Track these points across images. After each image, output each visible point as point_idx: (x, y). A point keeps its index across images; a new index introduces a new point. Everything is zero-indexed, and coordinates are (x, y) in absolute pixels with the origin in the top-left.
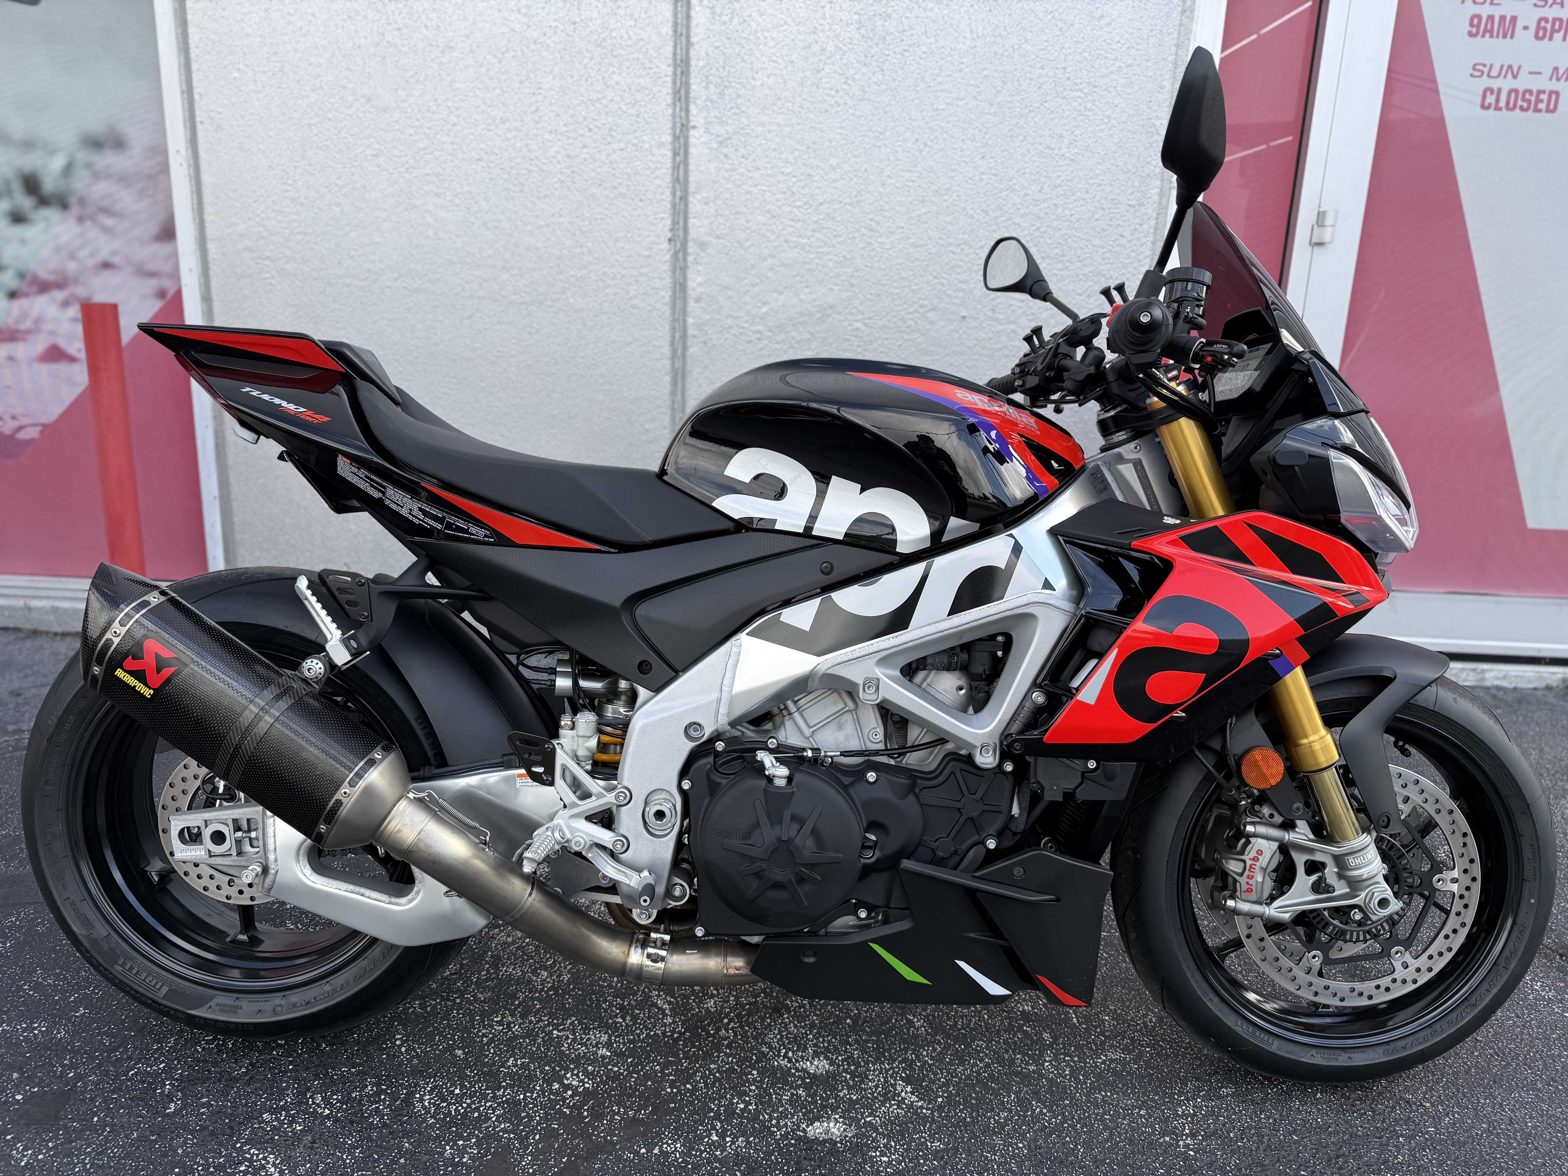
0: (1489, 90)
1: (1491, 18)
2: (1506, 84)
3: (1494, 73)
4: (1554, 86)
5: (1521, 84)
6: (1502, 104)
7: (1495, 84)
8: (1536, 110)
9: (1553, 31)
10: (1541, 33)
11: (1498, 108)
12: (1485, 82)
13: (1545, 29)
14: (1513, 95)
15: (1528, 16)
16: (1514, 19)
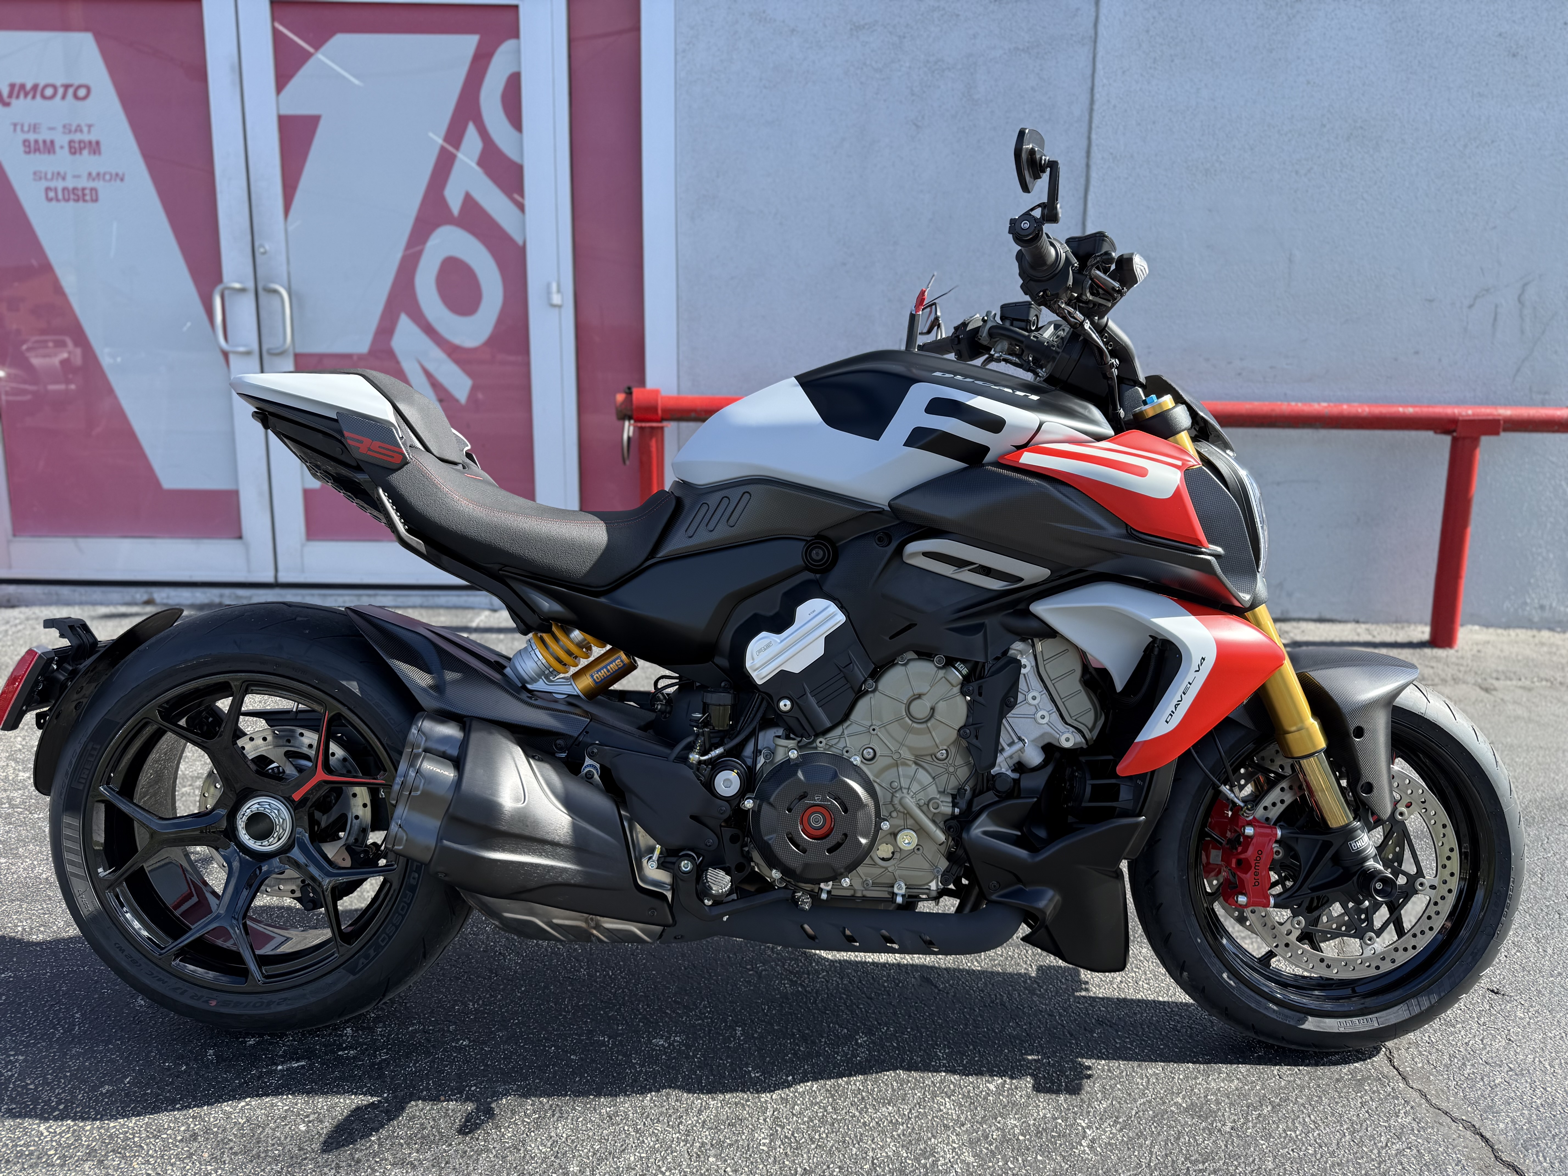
0: (48, 189)
1: (36, 142)
2: (60, 184)
3: (49, 176)
4: (91, 184)
5: (70, 183)
6: (60, 196)
7: (52, 184)
8: (85, 201)
9: (81, 149)
10: (73, 150)
11: (58, 200)
12: (44, 184)
13: (75, 148)
14: (66, 192)
15: (62, 140)
16: (52, 142)
